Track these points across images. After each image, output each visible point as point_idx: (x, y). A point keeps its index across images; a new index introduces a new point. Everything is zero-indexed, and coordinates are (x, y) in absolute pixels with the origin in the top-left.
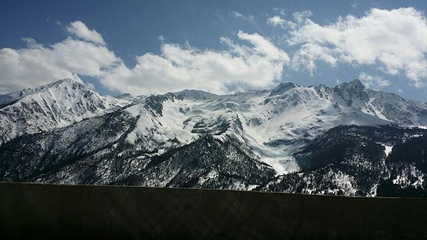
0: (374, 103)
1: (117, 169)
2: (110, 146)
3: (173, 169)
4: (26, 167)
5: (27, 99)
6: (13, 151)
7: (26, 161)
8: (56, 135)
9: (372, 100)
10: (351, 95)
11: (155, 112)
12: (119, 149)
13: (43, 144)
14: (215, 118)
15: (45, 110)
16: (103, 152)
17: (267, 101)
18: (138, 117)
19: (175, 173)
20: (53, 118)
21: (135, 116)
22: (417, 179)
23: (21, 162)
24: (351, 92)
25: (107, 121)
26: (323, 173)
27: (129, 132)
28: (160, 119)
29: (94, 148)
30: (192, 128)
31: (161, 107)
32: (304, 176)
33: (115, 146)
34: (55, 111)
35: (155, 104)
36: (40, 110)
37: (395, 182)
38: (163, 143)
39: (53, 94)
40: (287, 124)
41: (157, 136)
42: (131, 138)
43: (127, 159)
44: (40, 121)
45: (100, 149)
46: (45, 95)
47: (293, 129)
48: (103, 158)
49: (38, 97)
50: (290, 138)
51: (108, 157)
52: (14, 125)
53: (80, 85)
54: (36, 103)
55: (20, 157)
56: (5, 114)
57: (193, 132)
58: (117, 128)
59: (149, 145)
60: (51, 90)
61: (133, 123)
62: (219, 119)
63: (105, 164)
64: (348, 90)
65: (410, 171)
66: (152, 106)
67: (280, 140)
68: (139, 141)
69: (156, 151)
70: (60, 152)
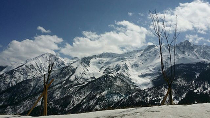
0: (197, 51)
1: (63, 93)
2: (61, 83)
3: (87, 91)
4: (24, 95)
5: (28, 64)
6: (19, 88)
7: (24, 92)
8: (39, 79)
9: (196, 50)
10: (184, 48)
11: (86, 65)
12: (66, 84)
13: (32, 84)
14: (115, 65)
15: (36, 68)
16: (58, 86)
17: (142, 55)
18: (77, 68)
19: (88, 93)
20: (40, 72)
21: (75, 67)
22: (207, 89)
23: (22, 93)
24: (184, 47)
25: (62, 71)
26: (159, 89)
27: (71, 75)
28: (88, 68)
29: (55, 84)
30: (103, 71)
31: (89, 62)
32: (148, 91)
33: (64, 82)
34: (41, 68)
35: (86, 61)
36: (34, 68)
37: (195, 91)
38: (88, 79)
39: (41, 60)
40: (150, 66)
41: (85, 76)
42: (72, 78)
43: (68, 88)
44: (34, 73)
45: (57, 84)
46: (37, 61)
47: (154, 68)
48: (57, 88)
49: (33, 63)
50: (151, 72)
51: (60, 88)
52: (22, 76)
53: (53, 55)
54: (32, 65)
55: (21, 90)
56: (18, 71)
57: (104, 73)
58: (66, 74)
59: (81, 81)
60: (40, 59)
61: (74, 71)
62: (117, 66)
63: (57, 91)
64: (182, 46)
65: (205, 85)
66: (84, 62)
67: (147, 74)
68: (76, 79)
69: (84, 83)
70: (40, 87)
